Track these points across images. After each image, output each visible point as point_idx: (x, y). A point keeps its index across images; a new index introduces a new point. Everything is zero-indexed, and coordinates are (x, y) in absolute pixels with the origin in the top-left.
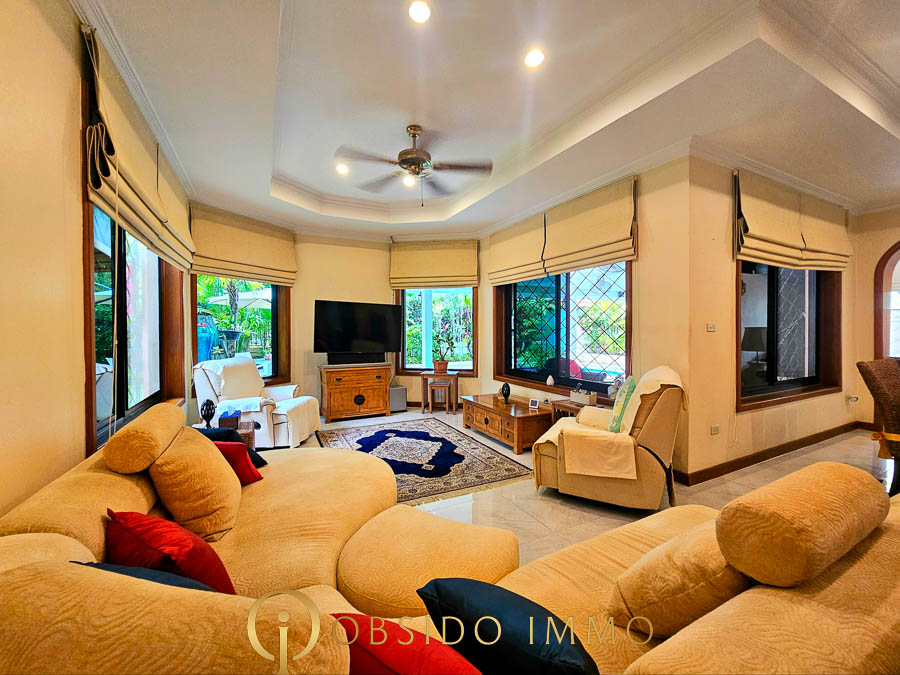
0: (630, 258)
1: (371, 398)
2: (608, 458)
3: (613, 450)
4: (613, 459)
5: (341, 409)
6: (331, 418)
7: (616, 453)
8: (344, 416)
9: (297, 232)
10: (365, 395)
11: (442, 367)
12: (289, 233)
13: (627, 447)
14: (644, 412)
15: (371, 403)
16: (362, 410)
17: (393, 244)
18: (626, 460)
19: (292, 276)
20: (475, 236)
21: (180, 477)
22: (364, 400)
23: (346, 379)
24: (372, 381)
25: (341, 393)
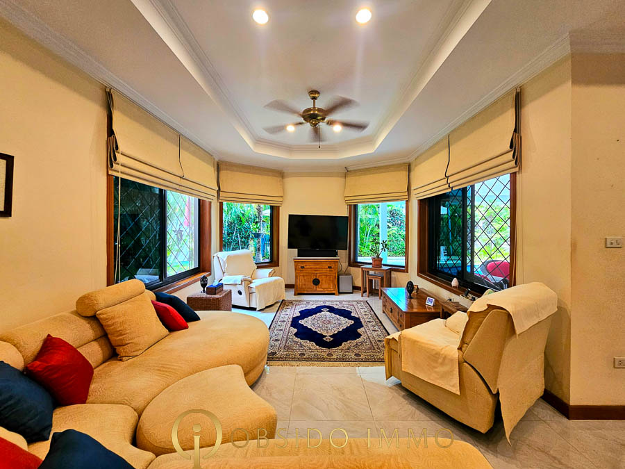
0: (513, 170)
1: (324, 282)
2: (436, 368)
3: (440, 361)
4: (441, 369)
5: (304, 287)
6: (297, 292)
7: (442, 364)
8: (306, 292)
9: (285, 171)
10: (320, 279)
11: (377, 263)
12: (279, 173)
13: (452, 360)
14: (472, 330)
15: (324, 285)
16: (318, 289)
17: (347, 172)
18: (450, 372)
19: (281, 199)
20: (407, 161)
21: (110, 322)
22: (319, 282)
23: (307, 267)
24: (325, 270)
25: (303, 276)
